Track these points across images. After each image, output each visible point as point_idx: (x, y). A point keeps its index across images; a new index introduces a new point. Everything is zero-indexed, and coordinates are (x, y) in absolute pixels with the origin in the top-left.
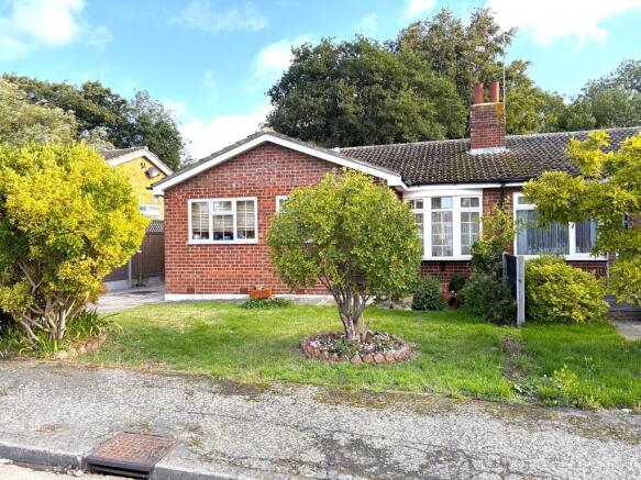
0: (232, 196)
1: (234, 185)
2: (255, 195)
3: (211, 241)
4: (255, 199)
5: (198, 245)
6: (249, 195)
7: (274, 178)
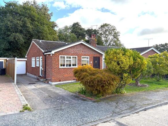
0: (71, 55)
1: (72, 53)
2: (77, 56)
3: (65, 67)
4: (77, 57)
5: (62, 68)
6: (76, 55)
7: (81, 52)
